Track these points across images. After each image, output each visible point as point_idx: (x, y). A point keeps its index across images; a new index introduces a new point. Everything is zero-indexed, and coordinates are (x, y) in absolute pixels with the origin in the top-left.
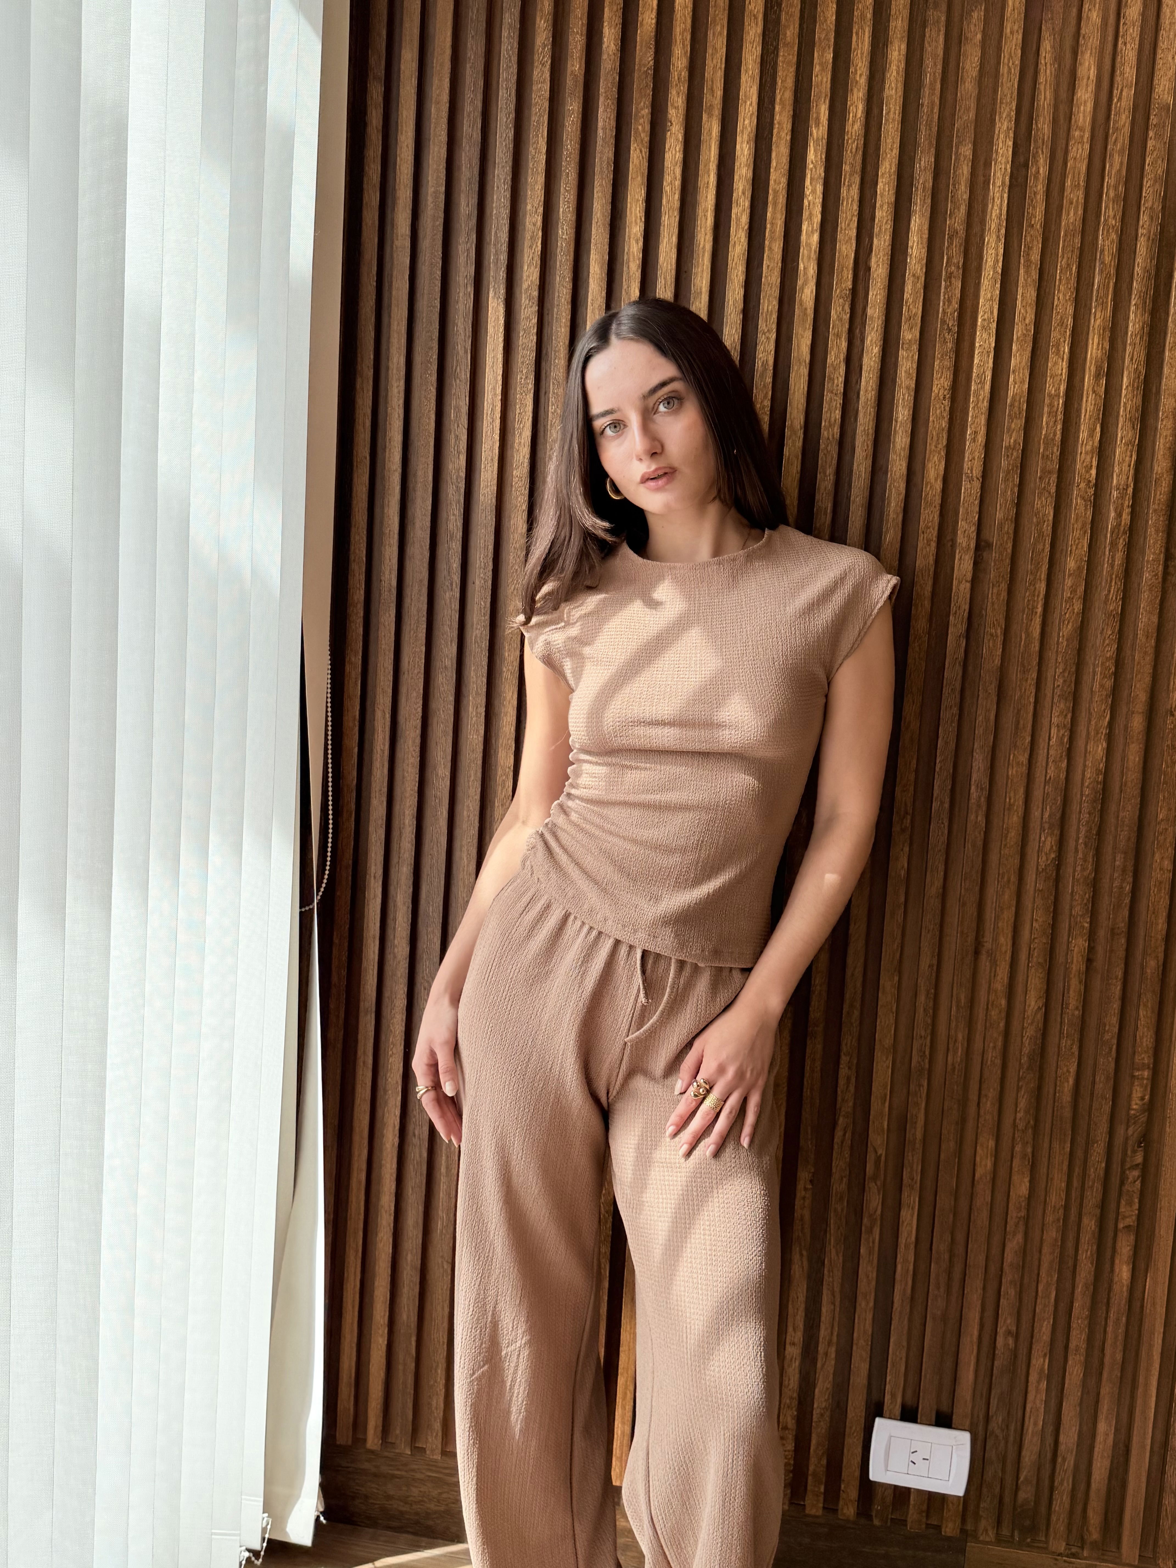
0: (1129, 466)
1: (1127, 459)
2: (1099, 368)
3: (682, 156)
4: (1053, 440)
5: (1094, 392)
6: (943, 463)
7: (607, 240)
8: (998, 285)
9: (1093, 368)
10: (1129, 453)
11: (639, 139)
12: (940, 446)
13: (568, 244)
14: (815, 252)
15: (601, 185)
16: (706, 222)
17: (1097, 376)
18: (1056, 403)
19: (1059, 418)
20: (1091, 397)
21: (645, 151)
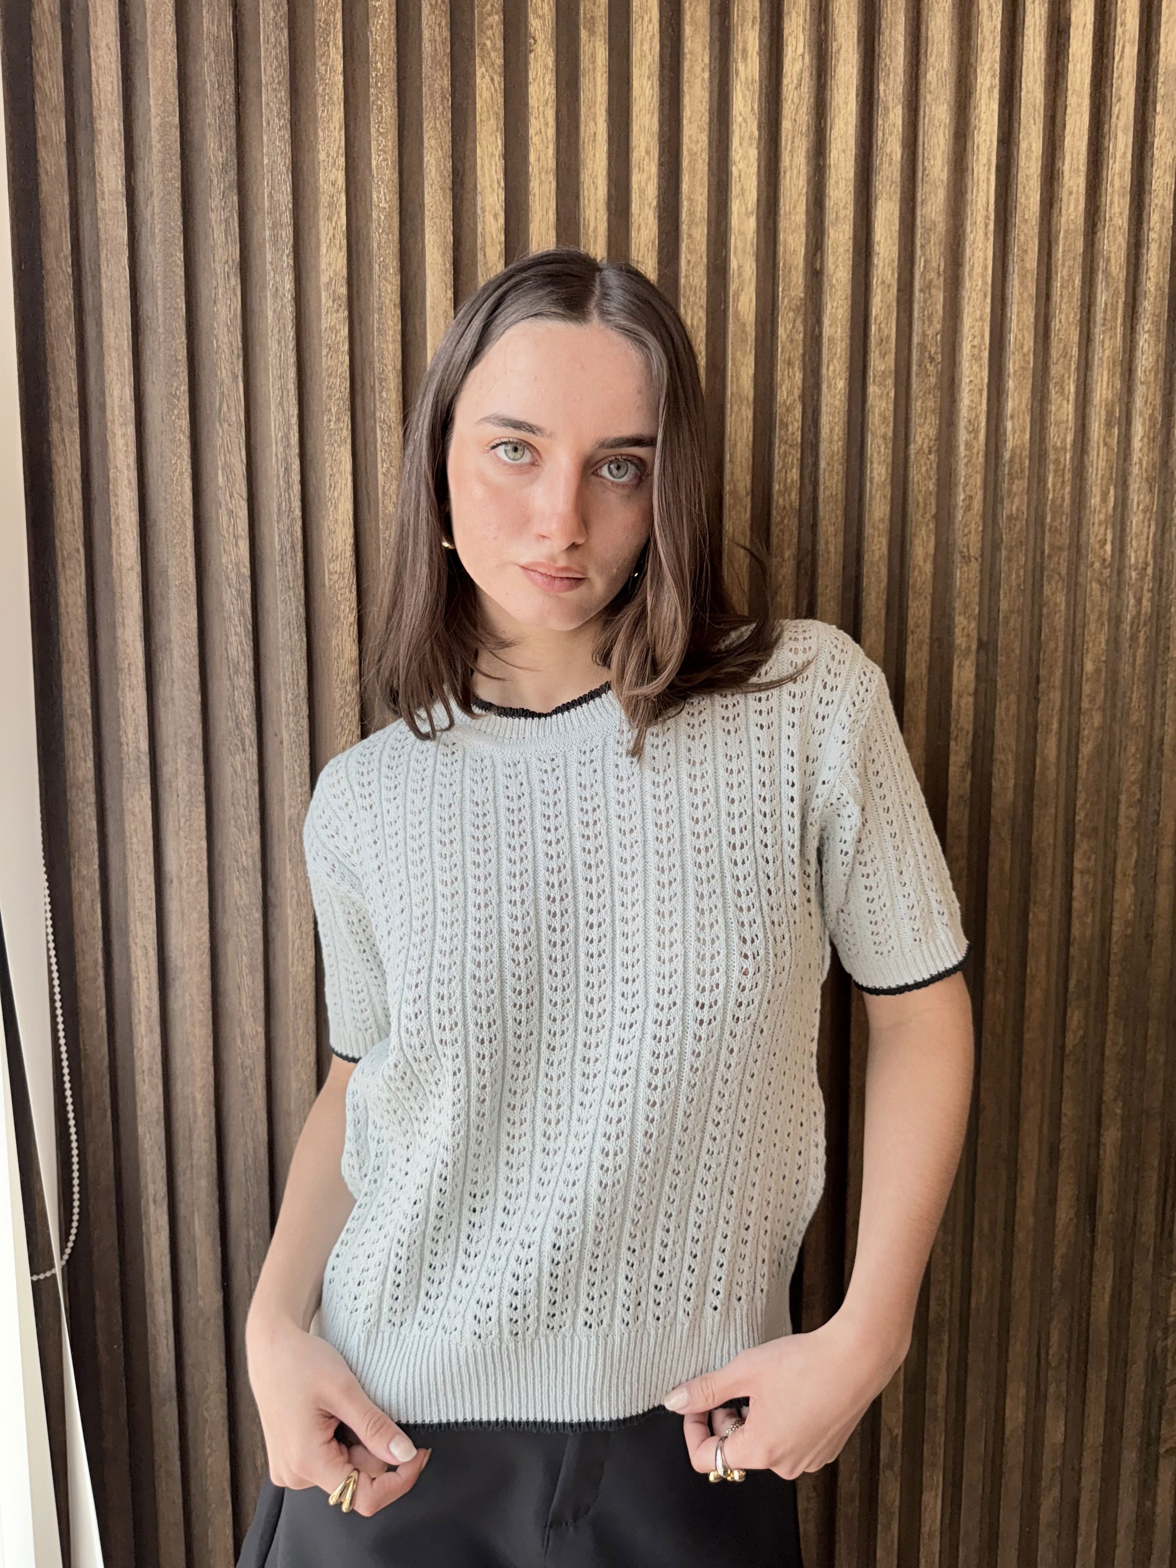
0: (1148, 539)
1: (1146, 530)
2: (1110, 413)
3: (554, 91)
4: (1061, 506)
5: (1105, 444)
6: (933, 538)
7: (449, 213)
8: (989, 300)
9: (1103, 413)
10: (1146, 523)
11: (487, 60)
12: (928, 516)
13: (388, 216)
14: (752, 244)
15: (435, 128)
16: (595, 194)
17: (1109, 425)
18: (1062, 459)
19: (1066, 478)
20: (1103, 450)
21: (498, 79)
